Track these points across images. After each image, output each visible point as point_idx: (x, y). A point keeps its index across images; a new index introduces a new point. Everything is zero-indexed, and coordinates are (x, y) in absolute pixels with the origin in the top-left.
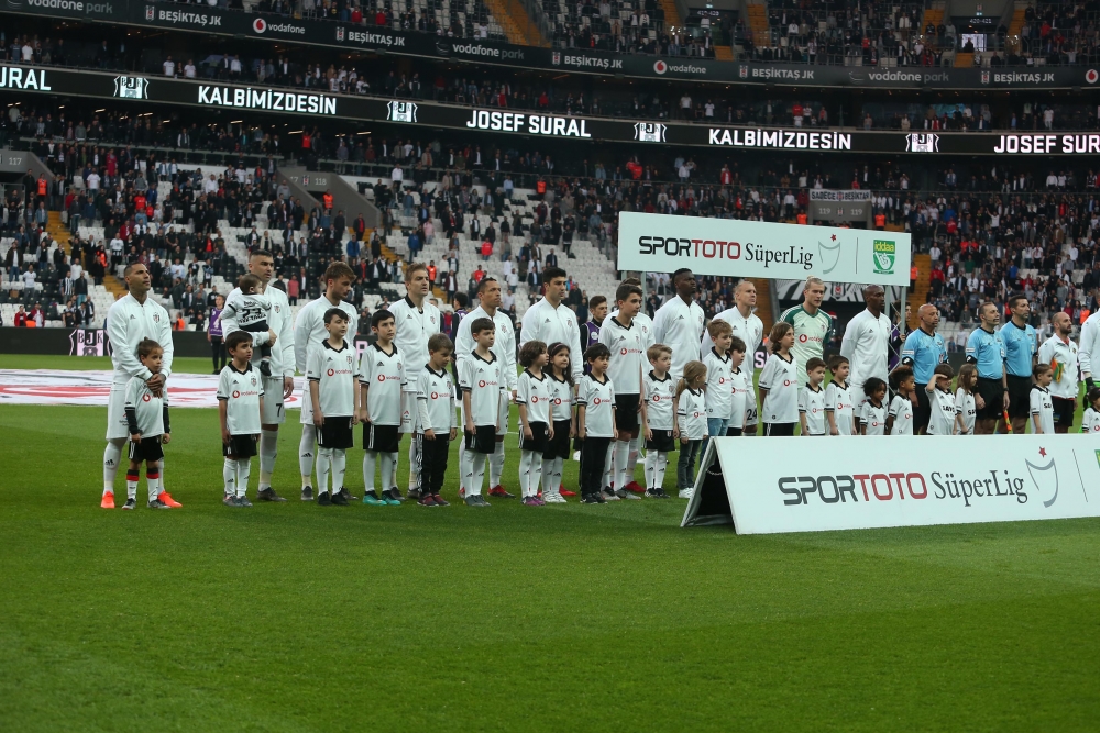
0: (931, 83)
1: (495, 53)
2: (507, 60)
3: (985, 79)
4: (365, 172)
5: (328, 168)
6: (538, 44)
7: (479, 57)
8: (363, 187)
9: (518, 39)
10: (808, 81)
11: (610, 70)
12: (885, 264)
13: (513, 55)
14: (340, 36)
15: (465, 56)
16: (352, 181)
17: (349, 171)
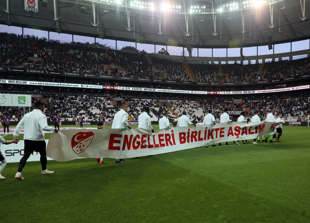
0: (250, 84)
1: (189, 83)
2: (191, 84)
3: (258, 82)
4: (171, 100)
5: (165, 99)
6: (195, 82)
7: (187, 84)
8: (170, 101)
9: (193, 81)
10: (233, 85)
11: (205, 85)
12: (22, 101)
13: (191, 83)
14: (167, 81)
15: (185, 84)
16: (169, 101)
17: (169, 99)
